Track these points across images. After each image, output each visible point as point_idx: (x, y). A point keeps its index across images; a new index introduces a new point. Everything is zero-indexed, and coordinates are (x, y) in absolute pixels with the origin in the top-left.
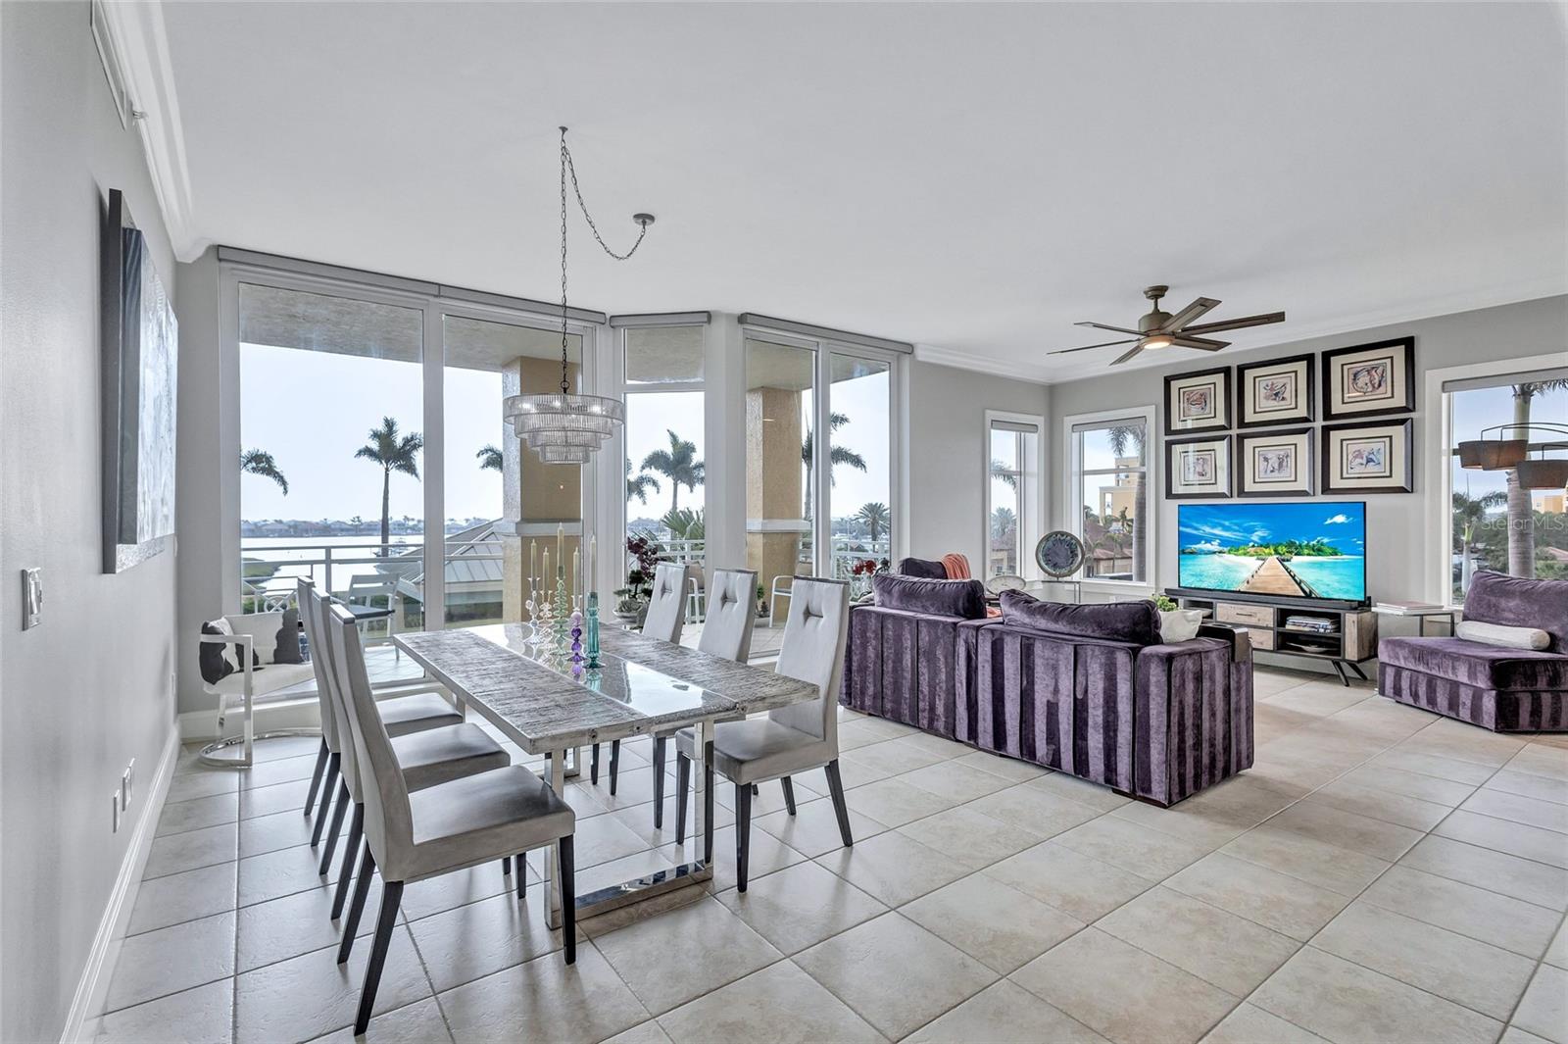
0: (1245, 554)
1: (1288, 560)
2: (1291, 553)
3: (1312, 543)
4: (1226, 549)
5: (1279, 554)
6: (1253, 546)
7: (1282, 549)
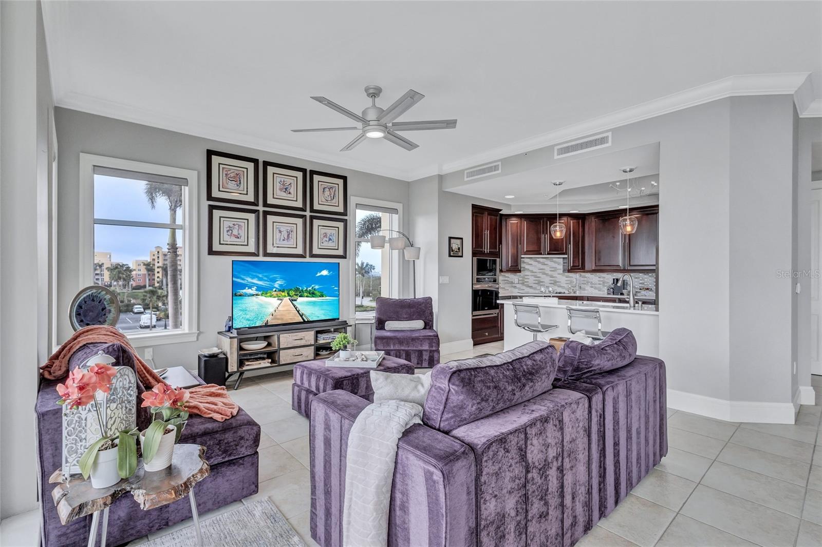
0: (271, 296)
1: (295, 300)
2: (297, 295)
3: (309, 289)
4: (260, 293)
5: (291, 296)
6: (276, 291)
7: (292, 293)
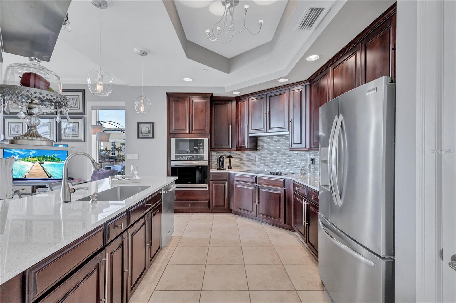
0: (27, 161)
1: (43, 163)
2: (44, 160)
3: (51, 156)
4: (21, 159)
5: (40, 161)
6: (31, 157)
7: (41, 159)
